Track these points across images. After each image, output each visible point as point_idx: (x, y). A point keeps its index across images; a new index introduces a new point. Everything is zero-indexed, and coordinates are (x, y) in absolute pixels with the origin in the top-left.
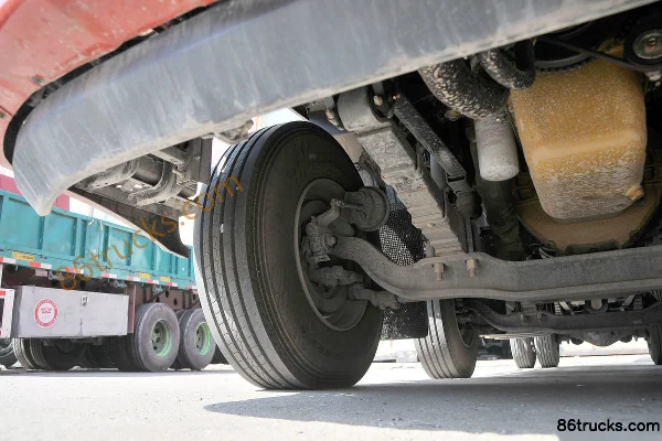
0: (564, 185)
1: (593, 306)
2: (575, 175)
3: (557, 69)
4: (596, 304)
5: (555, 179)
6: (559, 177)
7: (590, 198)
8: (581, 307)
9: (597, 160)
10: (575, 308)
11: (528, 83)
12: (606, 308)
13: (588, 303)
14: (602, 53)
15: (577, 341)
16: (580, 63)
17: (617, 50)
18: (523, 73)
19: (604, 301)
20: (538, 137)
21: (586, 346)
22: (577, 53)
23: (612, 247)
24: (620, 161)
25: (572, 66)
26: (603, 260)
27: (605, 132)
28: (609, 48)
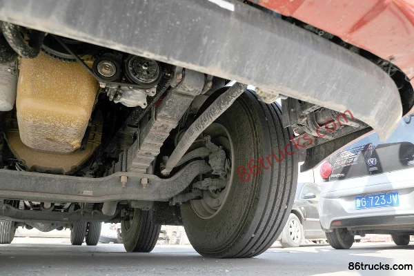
0: (37, 127)
1: (45, 206)
2: (45, 123)
3: (55, 57)
4: (48, 205)
5: (31, 121)
6: (34, 121)
7: (51, 140)
8: (38, 206)
9: (60, 118)
10: (34, 206)
11: (31, 56)
12: (52, 208)
13: (42, 204)
14: (82, 61)
15: (29, 227)
16: (69, 60)
17: (90, 63)
18: (31, 48)
19: (52, 204)
20: (29, 92)
21: (35, 231)
22: (69, 54)
23: (60, 172)
24: (72, 124)
25: (65, 59)
26: (50, 179)
27: (69, 104)
28: (88, 59)
